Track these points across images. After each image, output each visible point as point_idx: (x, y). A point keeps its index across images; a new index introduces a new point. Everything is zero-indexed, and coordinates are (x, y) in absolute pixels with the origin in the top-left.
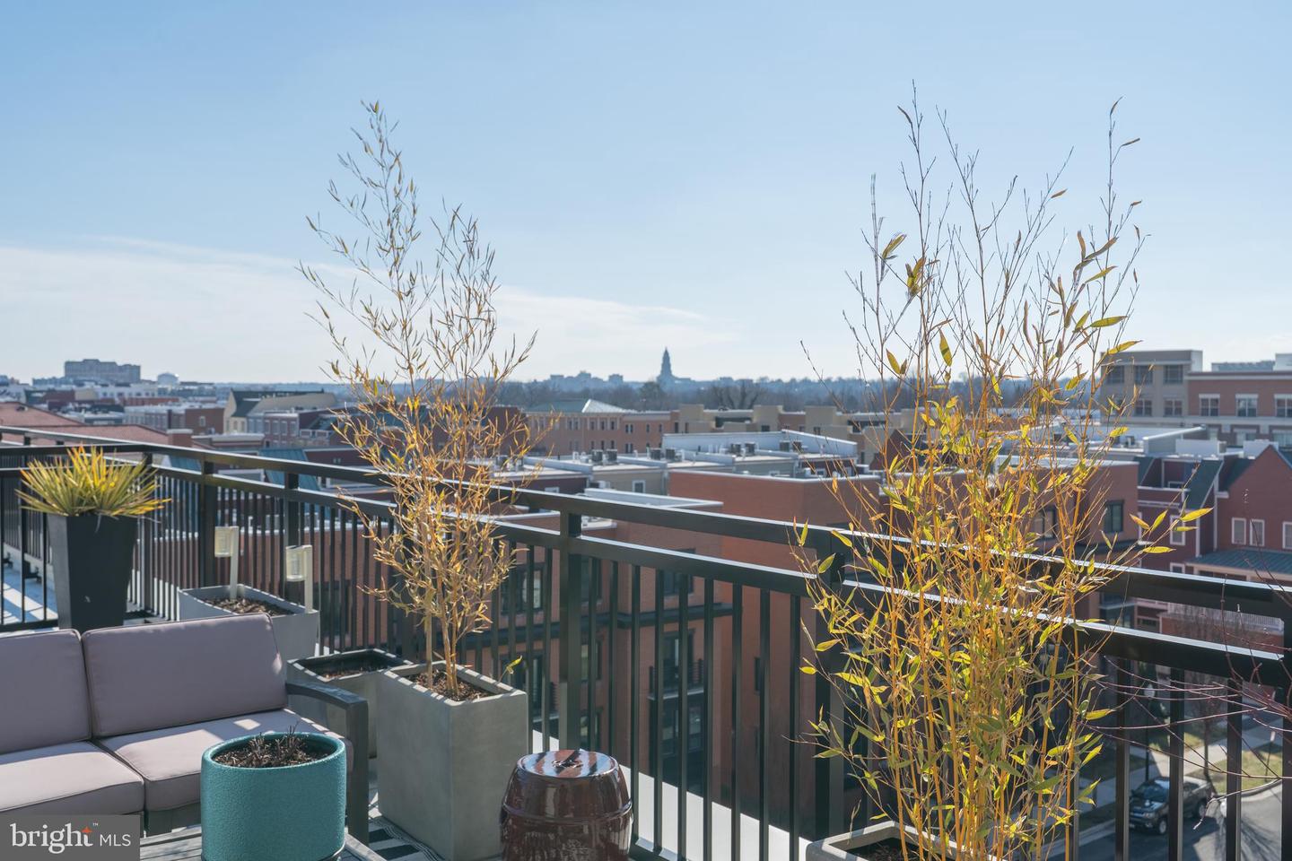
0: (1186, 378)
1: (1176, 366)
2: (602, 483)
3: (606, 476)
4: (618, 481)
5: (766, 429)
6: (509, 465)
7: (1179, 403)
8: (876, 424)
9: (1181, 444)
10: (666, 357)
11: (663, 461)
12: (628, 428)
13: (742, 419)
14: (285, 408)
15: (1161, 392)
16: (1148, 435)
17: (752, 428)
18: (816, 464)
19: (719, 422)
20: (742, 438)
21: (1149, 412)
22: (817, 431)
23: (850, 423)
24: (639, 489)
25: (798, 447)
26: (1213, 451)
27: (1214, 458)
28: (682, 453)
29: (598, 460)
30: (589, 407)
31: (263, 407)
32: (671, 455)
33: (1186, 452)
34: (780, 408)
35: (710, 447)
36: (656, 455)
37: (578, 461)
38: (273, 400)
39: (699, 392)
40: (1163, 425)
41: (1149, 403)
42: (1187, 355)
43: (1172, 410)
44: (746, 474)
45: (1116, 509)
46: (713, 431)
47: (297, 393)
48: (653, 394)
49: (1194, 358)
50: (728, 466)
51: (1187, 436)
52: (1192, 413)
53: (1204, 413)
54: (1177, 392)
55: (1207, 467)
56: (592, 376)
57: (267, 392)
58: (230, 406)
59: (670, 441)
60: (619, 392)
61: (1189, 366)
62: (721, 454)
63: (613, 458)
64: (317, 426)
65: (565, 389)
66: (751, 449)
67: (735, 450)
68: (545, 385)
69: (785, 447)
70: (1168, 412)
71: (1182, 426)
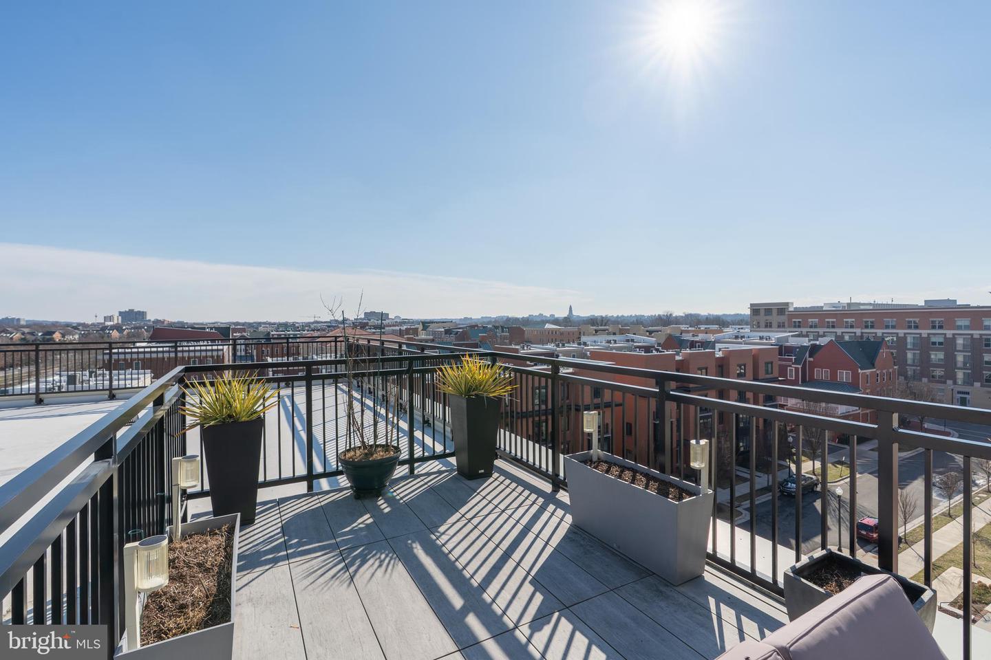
0: (787, 313)
1: (782, 309)
2: (560, 355)
3: (561, 352)
4: (567, 354)
5: (614, 334)
6: (525, 348)
7: (784, 323)
8: (658, 331)
9: (790, 339)
10: (571, 308)
11: (582, 346)
12: (562, 334)
13: (605, 330)
14: (439, 328)
15: (775, 319)
16: (775, 336)
17: (609, 334)
18: (640, 347)
19: (596, 331)
20: (612, 338)
21: (771, 326)
22: (634, 334)
23: (647, 331)
24: (574, 357)
25: (633, 341)
26: (805, 342)
27: (805, 344)
28: (588, 343)
29: (558, 346)
30: (548, 326)
31: (432, 327)
32: (585, 344)
33: (794, 342)
34: (620, 326)
35: (599, 341)
36: (579, 344)
37: (551, 346)
38: (436, 324)
39: (584, 320)
40: (777, 332)
41: (770, 323)
42: (787, 304)
43: (781, 326)
44: (614, 351)
45: (770, 365)
46: (594, 335)
47: (443, 322)
48: (567, 321)
49: (790, 305)
50: (607, 348)
51: (792, 336)
52: (789, 327)
53: (795, 327)
54: (783, 318)
55: (803, 348)
56: (544, 315)
57: (432, 322)
58: (420, 327)
59: (584, 339)
60: (556, 321)
61: (788, 308)
62: (604, 343)
63: (563, 345)
64: (451, 334)
65: (536, 320)
66: (615, 342)
67: (609, 342)
68: (528, 318)
69: (628, 341)
70: (779, 327)
71: (785, 332)
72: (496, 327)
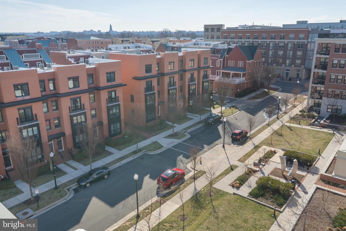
0: (221, 31)
1: (219, 28)
2: (94, 57)
3: (95, 55)
4: (98, 56)
5: (133, 43)
6: (71, 53)
7: (219, 36)
8: (157, 41)
9: (219, 45)
11: (108, 51)
12: (102, 43)
13: (128, 41)
15: (216, 34)
16: (213, 43)
17: (130, 43)
18: (143, 51)
19: (122, 41)
20: (127, 45)
21: (213, 38)
22: (144, 43)
23: (152, 41)
24: (103, 58)
25: (139, 47)
26: (226, 46)
27: (226, 48)
28: (113, 49)
29: (93, 51)
30: (92, 38)
31: (8, 39)
32: (110, 49)
33: (221, 47)
34: (136, 38)
35: (119, 47)
36: (107, 49)
37: (88, 51)
39: (119, 34)
40: (216, 41)
41: (213, 36)
42: (222, 26)
43: (218, 38)
44: (128, 54)
45: (206, 59)
46: (121, 43)
47: (17, 35)
48: (108, 35)
49: (223, 26)
50: (124, 52)
51: (221, 43)
52: (222, 38)
53: (224, 38)
54: (219, 34)
55: (224, 50)
56: (94, 31)
59: (110, 46)
60: (100, 35)
61: (222, 28)
62: (122, 49)
63: (96, 50)
64: (23, 44)
65: (87, 34)
66: (129, 48)
67: (125, 48)
68: (82, 33)
69: (136, 47)
70: (217, 38)
71: (220, 41)
72: (58, 39)
